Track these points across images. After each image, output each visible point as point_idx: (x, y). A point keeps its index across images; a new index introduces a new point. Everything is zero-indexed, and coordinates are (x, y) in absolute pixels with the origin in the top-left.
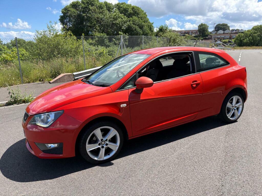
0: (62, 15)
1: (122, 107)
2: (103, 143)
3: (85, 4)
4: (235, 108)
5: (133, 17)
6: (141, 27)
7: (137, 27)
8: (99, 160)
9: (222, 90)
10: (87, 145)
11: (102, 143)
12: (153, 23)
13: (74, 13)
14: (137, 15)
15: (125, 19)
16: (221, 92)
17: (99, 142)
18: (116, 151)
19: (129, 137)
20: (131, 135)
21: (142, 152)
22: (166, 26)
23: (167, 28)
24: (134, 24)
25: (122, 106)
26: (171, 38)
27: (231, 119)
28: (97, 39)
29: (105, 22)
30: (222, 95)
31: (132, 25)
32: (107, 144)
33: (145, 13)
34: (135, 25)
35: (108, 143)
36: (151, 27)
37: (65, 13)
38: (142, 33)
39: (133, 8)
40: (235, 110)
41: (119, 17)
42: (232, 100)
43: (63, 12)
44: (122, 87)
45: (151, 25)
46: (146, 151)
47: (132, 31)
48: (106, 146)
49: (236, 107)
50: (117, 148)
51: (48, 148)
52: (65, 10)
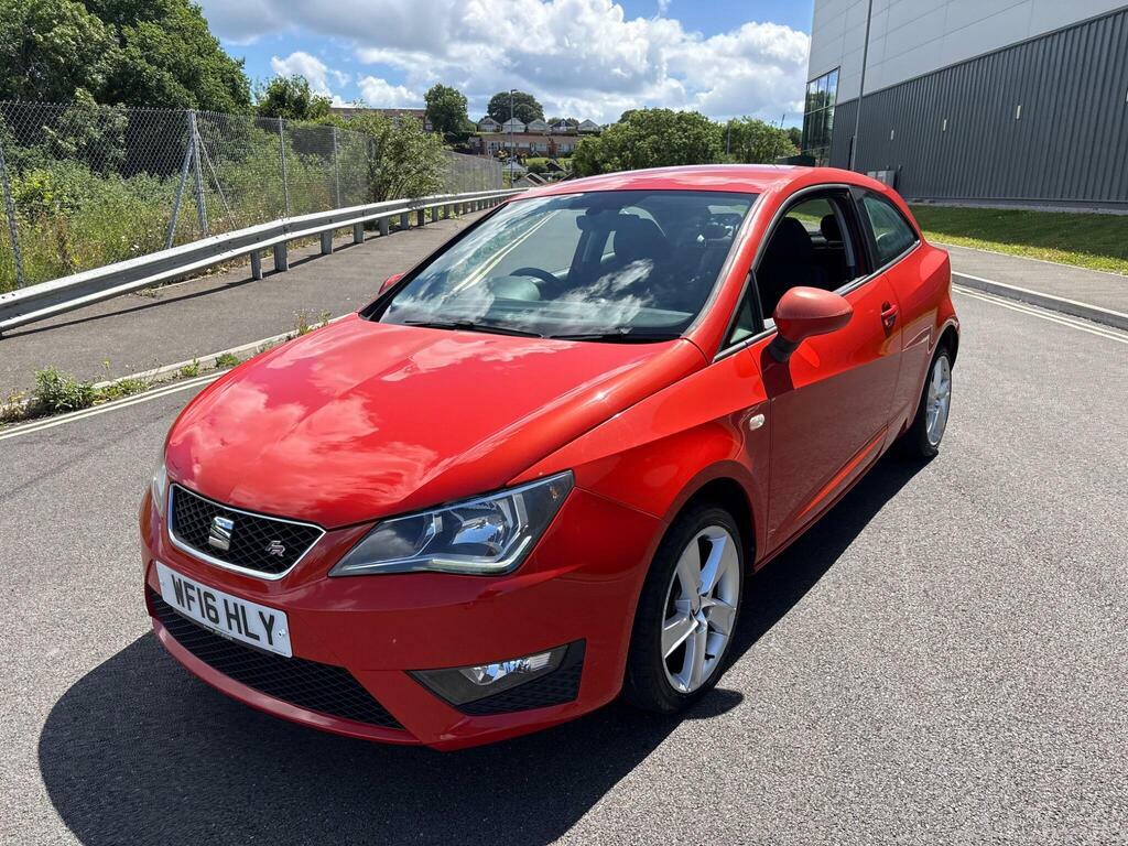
1: (754, 428)
5: (141, 24)
6: (190, 79)
7: (167, 75)
8: (689, 690)
10: (665, 629)
12: (240, 64)
14: (159, 18)
18: (729, 633)
19: (757, 562)
22: (302, 83)
23: (305, 91)
24: (150, 60)
25: (753, 423)
26: (383, 138)
31: (143, 64)
33: (196, 12)
34: (160, 65)
36: (233, 80)
41: (62, 19)
44: (727, 338)
45: (234, 72)
46: (791, 611)
50: (732, 618)
51: (478, 686)
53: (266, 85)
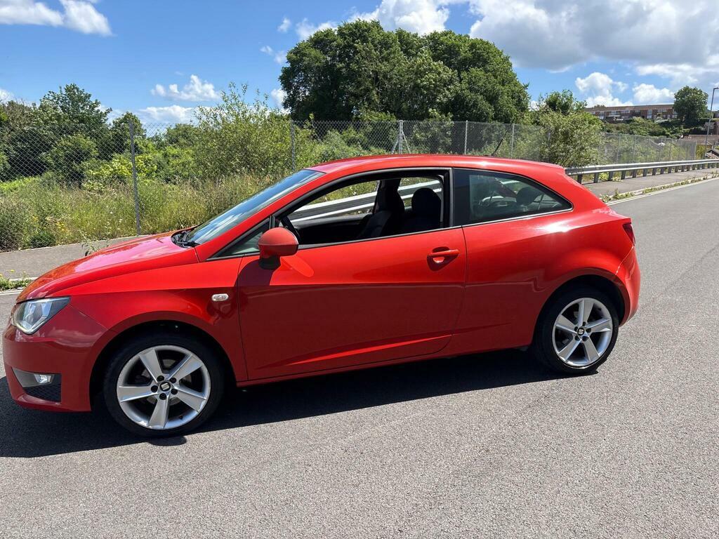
0: (288, 65)
1: (215, 300)
2: (165, 386)
3: (345, 38)
4: (586, 332)
5: (472, 69)
6: (492, 99)
7: (480, 97)
8: (150, 427)
9: (535, 280)
10: (120, 386)
11: (161, 387)
12: (526, 87)
13: (318, 60)
14: (483, 66)
15: (447, 73)
16: (532, 283)
17: (153, 384)
18: (199, 410)
19: (237, 380)
20: (245, 376)
21: (275, 424)
22: (568, 94)
23: (570, 99)
24: (471, 90)
25: (215, 297)
26: (557, 129)
27: (571, 363)
28: (370, 129)
29: (395, 84)
30: (535, 291)
31: (467, 92)
32: (174, 392)
33: (507, 59)
34: (477, 91)
35: (176, 388)
36: (519, 97)
37: (294, 61)
38: (492, 114)
39: (473, 46)
40: (585, 339)
41: (430, 70)
42: (576, 307)
43: (289, 60)
44: (226, 251)
45: (520, 92)
47: (467, 108)
48: (173, 396)
49: (588, 330)
50: (203, 404)
51: (38, 383)
52: (296, 54)
53: (545, 98)
